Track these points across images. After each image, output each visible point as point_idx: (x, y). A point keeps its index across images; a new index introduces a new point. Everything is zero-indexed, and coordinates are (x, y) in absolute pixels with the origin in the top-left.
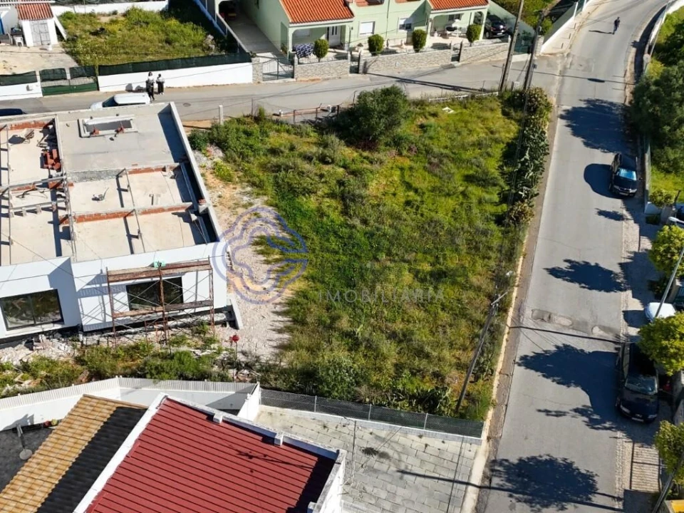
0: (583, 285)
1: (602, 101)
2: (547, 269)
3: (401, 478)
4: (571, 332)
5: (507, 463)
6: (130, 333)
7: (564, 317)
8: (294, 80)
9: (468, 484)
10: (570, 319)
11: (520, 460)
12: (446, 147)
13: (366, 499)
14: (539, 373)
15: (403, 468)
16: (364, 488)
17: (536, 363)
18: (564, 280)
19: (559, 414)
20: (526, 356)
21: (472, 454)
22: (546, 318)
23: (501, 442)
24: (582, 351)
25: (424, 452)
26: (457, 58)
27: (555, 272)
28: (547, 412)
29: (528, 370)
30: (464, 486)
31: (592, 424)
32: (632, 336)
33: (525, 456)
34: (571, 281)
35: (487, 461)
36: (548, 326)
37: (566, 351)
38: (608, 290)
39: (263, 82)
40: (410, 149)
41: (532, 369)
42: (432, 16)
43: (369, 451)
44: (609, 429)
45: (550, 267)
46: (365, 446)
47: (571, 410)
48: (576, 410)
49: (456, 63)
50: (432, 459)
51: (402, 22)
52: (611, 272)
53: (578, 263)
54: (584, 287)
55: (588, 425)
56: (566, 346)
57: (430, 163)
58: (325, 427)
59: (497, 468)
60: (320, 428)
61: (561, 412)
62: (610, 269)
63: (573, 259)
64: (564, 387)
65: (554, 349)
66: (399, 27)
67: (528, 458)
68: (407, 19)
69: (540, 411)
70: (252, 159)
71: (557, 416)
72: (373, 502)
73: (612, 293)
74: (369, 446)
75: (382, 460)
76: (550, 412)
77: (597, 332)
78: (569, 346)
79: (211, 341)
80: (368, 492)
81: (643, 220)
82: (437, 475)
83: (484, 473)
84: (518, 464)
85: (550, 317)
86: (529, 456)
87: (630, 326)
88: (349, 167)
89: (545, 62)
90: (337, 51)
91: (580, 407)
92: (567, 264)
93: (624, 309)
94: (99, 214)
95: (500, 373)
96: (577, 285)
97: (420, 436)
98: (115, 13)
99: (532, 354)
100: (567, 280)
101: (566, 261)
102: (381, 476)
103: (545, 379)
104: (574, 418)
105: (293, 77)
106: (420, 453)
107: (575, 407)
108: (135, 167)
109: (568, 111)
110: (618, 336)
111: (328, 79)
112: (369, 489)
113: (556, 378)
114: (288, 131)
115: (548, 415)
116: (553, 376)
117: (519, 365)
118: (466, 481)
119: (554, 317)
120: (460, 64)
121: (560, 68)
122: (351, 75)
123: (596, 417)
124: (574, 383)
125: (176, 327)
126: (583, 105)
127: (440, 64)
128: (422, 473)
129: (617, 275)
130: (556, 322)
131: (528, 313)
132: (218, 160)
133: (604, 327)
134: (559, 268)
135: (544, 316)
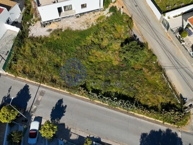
0: (54, 108)
2: (62, 99)
4: (36, 99)
7: (41, 99)
8: (167, 32)
10: (41, 101)
14: (22, 89)
17: (26, 89)
19: (9, 91)
22: (41, 94)
23: (5, 77)
24: (28, 101)
27: (61, 101)
28: (10, 88)
29: (24, 86)
31: (5, 98)
32: (31, 116)
34: (56, 105)
37: (29, 97)
38: (51, 115)
39: (161, 23)
43: (8, 52)
44: (2, 101)
45: (63, 100)
48: (9, 95)
52: (60, 118)
53: (65, 109)
54: (53, 108)
55: (5, 96)
62: (61, 119)
63: (67, 108)
64: (17, 93)
65: (30, 94)
69: (11, 87)
73: (50, 116)
77: (34, 107)
78: (30, 98)
79: (36, 22)
85: (42, 95)
87: (36, 117)
92: (64, 106)
93: (43, 118)
95: (24, 80)
96: (54, 106)
99: (29, 88)
100: (57, 103)
101: (66, 106)
103: (20, 90)
104: (7, 94)
110: (32, 112)
111: (172, 42)
113: (20, 92)
116: (21, 92)
117: (26, 85)
119: (41, 96)
123: (6, 99)
124: (17, 96)
129: (59, 120)
130: (40, 96)
131: (44, 90)
132: (106, 16)
133: (36, 109)
134: (63, 103)
135: (42, 94)
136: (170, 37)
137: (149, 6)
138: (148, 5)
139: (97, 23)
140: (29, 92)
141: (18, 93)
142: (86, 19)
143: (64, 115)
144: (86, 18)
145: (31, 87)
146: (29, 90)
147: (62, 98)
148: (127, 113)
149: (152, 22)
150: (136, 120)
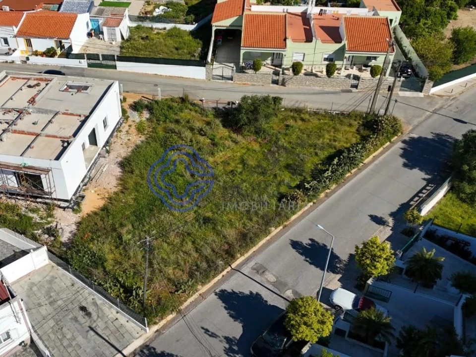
0: (308, 259)
1: (450, 137)
2: (292, 241)
3: (88, 331)
4: (270, 287)
5: (153, 351)
6: (17, 199)
7: (274, 275)
8: (233, 82)
9: (120, 352)
10: (277, 278)
11: (163, 353)
12: (290, 143)
13: (58, 334)
14: (224, 305)
15: (93, 326)
16: (62, 328)
17: (229, 299)
18: (297, 251)
19: (213, 335)
20: (225, 290)
21: (138, 335)
22: (260, 272)
23: (161, 336)
24: (266, 301)
25: (112, 322)
26: (356, 87)
27: (295, 245)
29: (219, 300)
30: (116, 352)
31: (229, 351)
33: (167, 351)
34: (301, 254)
35: (143, 344)
36: (258, 278)
37: (256, 298)
39: (212, 80)
40: (265, 138)
41: (221, 300)
42: (347, 55)
43: (83, 309)
45: (295, 240)
46: (84, 304)
47: (223, 336)
48: (226, 338)
49: (354, 90)
50: (113, 328)
51: (326, 56)
52: (337, 258)
53: (318, 243)
54: (307, 261)
55: (225, 350)
56: (257, 294)
57: (270, 150)
58: (73, 285)
59: (145, 351)
60: (70, 284)
61: (215, 334)
62: (339, 256)
63: (317, 240)
64: (232, 320)
65: (248, 293)
66: (323, 59)
67: (168, 354)
68: (330, 55)
69: (203, 328)
70: (161, 122)
71: (210, 336)
72: (60, 337)
74: (85, 306)
75: (86, 317)
76: (209, 331)
77: (288, 293)
78: (260, 295)
79: (51, 216)
80: (63, 330)
81: (401, 229)
82: (107, 339)
83: (135, 350)
84: (159, 354)
85: (264, 272)
86: (170, 353)
88: (214, 140)
89: (428, 101)
90: (277, 68)
91: (231, 337)
92: (310, 242)
93: (324, 286)
94: (24, 131)
95: (200, 295)
96: (303, 258)
97: (117, 312)
98: (165, 29)
99: (230, 291)
100: (299, 253)
101: (310, 239)
102: (77, 325)
103: (224, 309)
104: (220, 343)
105: (232, 80)
106: (110, 322)
107: (227, 335)
108: (66, 112)
109: (412, 139)
111: (254, 85)
112: (65, 329)
113: (232, 312)
114: (196, 111)
115: (205, 333)
116: (231, 310)
117: (216, 294)
118: (120, 349)
119: (267, 273)
120: (357, 91)
121: (437, 107)
122: (272, 85)
123: (235, 348)
124: (241, 320)
125: (40, 202)
126: (430, 136)
127: (341, 88)
128: (100, 333)
129: (340, 261)
130: (265, 276)
131: (252, 264)
132: (144, 119)
133: (297, 292)
134: (301, 242)
135: (260, 270)
136: (244, 83)
137: (170, 76)
138: (166, 76)
140: (240, 293)
141: (231, 316)
142: (124, 146)
144: (122, 144)
145: (228, 287)
146: (236, 291)
147: (290, 241)
148: (360, 170)
149: (202, 85)
150: (376, 164)
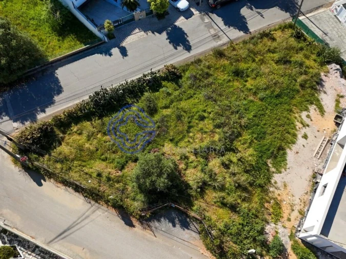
0: (186, 37)
2: (189, 52)
10: (209, 31)
17: (244, 29)
20: (244, 33)
34: (188, 41)
38: (181, 29)
41: (248, 28)
48: (252, 10)
53: (173, 45)
54: (187, 36)
63: (173, 48)
65: (231, 27)
73: (180, 27)
77: (208, 20)
78: (225, 24)
87: (194, 15)
92: (178, 48)
96: (188, 39)
99: (241, 32)
101: (176, 49)
130: (215, 33)
132: (273, 225)
133: (202, 20)
134: (183, 48)
139: (270, 195)
143: (167, 39)
146: (237, 30)
